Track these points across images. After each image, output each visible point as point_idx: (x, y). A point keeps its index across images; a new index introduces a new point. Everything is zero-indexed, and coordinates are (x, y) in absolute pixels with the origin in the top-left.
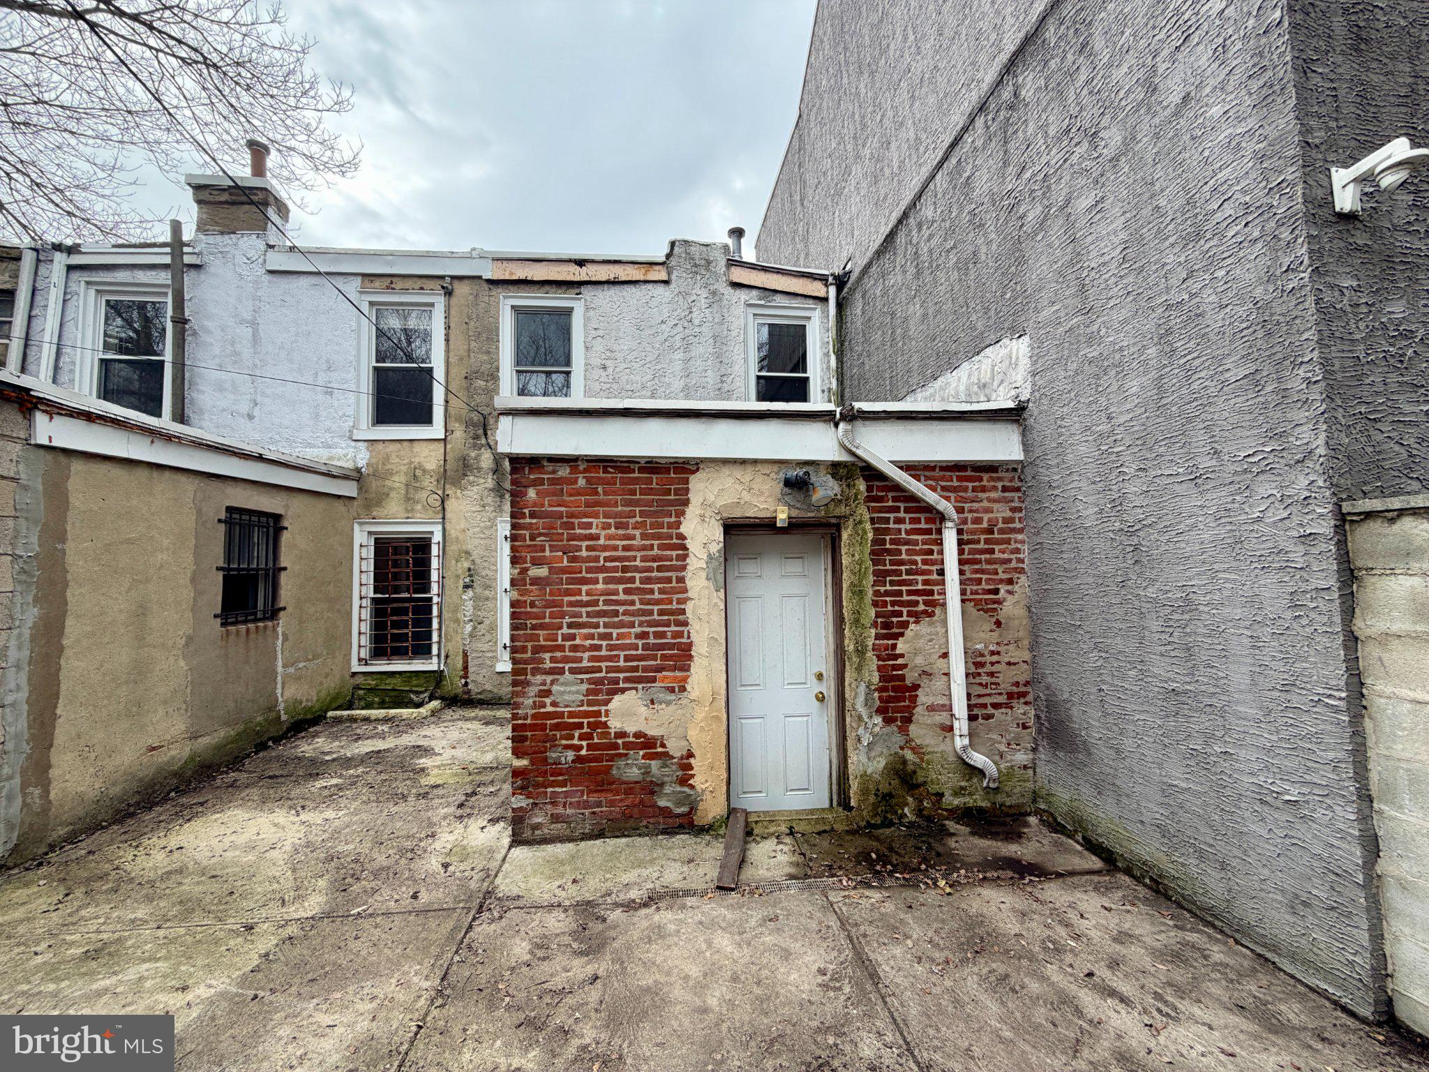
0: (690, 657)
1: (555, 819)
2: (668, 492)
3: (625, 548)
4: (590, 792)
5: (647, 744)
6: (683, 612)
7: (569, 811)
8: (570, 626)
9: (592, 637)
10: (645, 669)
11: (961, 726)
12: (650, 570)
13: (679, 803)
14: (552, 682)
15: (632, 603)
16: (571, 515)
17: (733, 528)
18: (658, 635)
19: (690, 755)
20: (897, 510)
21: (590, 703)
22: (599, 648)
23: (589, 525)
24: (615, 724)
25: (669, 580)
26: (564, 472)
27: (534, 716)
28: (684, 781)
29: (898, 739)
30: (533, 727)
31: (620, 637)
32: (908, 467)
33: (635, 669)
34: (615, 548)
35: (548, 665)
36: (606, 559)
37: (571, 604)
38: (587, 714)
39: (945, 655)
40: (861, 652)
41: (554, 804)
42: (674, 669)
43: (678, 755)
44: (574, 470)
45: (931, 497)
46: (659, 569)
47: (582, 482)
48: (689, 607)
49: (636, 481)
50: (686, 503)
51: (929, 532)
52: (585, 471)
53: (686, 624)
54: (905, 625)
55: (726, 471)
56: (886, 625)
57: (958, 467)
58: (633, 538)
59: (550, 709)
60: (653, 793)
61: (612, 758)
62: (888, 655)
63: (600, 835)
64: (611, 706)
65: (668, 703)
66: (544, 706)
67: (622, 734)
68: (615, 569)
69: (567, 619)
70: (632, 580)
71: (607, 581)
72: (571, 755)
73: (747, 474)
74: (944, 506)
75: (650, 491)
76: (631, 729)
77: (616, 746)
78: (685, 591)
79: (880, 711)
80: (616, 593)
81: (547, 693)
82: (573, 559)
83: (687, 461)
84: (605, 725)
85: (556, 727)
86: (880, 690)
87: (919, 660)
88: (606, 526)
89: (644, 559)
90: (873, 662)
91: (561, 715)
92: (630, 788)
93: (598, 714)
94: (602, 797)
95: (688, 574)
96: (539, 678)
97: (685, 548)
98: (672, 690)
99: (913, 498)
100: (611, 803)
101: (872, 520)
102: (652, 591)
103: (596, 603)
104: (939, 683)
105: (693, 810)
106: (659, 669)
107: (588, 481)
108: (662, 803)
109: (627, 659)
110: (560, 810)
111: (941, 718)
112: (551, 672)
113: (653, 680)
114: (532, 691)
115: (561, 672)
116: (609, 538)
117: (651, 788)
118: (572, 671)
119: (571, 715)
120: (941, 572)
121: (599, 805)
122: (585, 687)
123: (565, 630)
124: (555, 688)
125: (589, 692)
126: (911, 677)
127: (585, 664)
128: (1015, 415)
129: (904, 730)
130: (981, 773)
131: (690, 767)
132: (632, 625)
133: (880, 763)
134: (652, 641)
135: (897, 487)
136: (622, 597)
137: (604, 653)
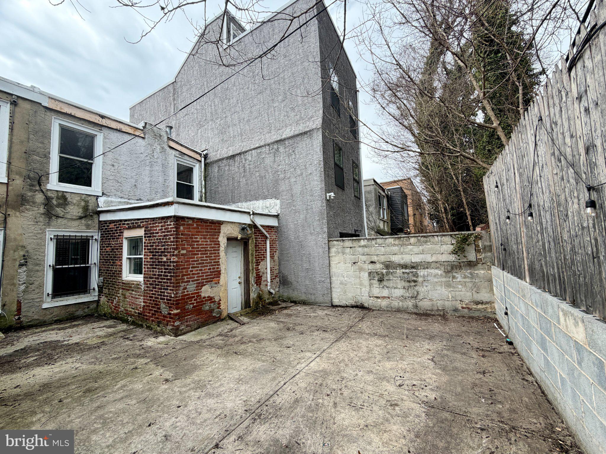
0: (220, 274)
1: (187, 326)
2: (216, 229)
3: (206, 245)
4: (197, 316)
5: (210, 299)
6: (219, 262)
7: (191, 323)
8: (192, 268)
9: (197, 270)
10: (210, 278)
11: (269, 284)
12: (211, 251)
13: (217, 314)
14: (187, 285)
15: (207, 260)
16: (193, 235)
17: (229, 239)
18: (214, 269)
19: (220, 300)
20: (258, 236)
21: (197, 290)
22: (199, 273)
23: (197, 238)
24: (203, 295)
25: (215, 253)
26: (190, 222)
27: (182, 296)
28: (219, 308)
29: (259, 289)
30: (181, 299)
31: (204, 270)
32: (262, 226)
33: (208, 279)
34: (203, 245)
35: (186, 280)
36: (201, 248)
37: (192, 261)
38: (196, 293)
39: (266, 269)
40: (253, 269)
41: (187, 322)
42: (217, 277)
43: (217, 301)
44: (193, 222)
45: (266, 233)
46: (214, 250)
47: (195, 225)
48: (220, 260)
49: (208, 226)
50: (220, 232)
51: (263, 241)
52: (196, 222)
53: (219, 265)
54: (260, 262)
55: (229, 224)
56: (257, 263)
57: (268, 226)
58: (207, 242)
59: (186, 293)
60: (211, 312)
61: (202, 305)
62: (257, 269)
63: (199, 328)
64: (202, 290)
65: (215, 287)
66: (184, 292)
67: (204, 298)
68: (203, 251)
69: (191, 266)
70: (207, 254)
71: (201, 254)
72: (192, 306)
73: (232, 226)
74: (268, 235)
75: (212, 229)
76: (207, 296)
77: (203, 301)
78: (219, 256)
79: (256, 283)
80: (203, 257)
81: (186, 288)
82: (193, 248)
83: (220, 221)
84: (200, 296)
85: (188, 298)
86: (256, 278)
87: (262, 270)
88: (201, 238)
89: (210, 248)
90: (255, 272)
91: (189, 294)
92: (206, 312)
93: (199, 293)
94: (199, 316)
95: (220, 252)
96: (183, 284)
97: (219, 244)
98: (216, 283)
99: (262, 233)
100: (202, 318)
101: (255, 238)
102: (212, 257)
103: (198, 261)
104: (265, 275)
105: (221, 314)
106: (213, 278)
107: (197, 225)
108: (214, 315)
109: (206, 276)
110: (188, 323)
111: (265, 283)
112: (187, 282)
113: (212, 281)
114: (181, 288)
115: (189, 281)
116: (202, 242)
117: (211, 311)
118: (192, 281)
119: (192, 294)
120: (266, 250)
121: (199, 319)
122: (195, 285)
123: (191, 269)
124: (188, 287)
125: (197, 287)
126: (261, 274)
127: (196, 278)
128: (277, 216)
129: (260, 287)
130: (272, 293)
131: (220, 303)
132: (207, 266)
133: (256, 295)
134: (212, 270)
135: (260, 230)
136: (205, 258)
137: (200, 275)
